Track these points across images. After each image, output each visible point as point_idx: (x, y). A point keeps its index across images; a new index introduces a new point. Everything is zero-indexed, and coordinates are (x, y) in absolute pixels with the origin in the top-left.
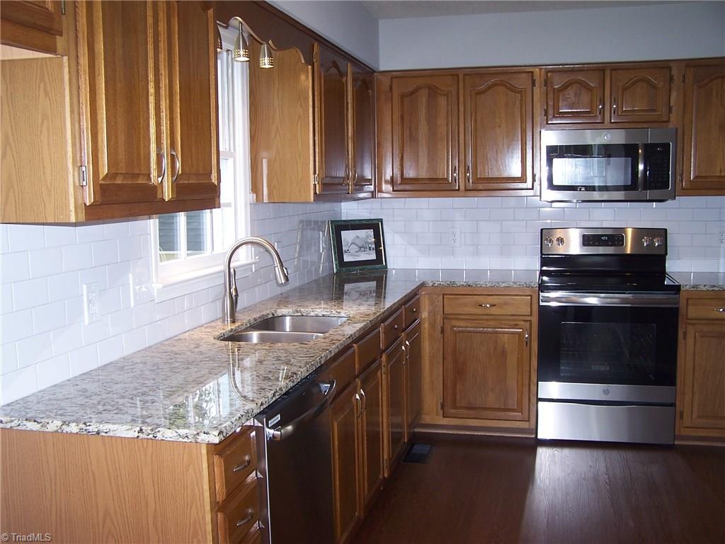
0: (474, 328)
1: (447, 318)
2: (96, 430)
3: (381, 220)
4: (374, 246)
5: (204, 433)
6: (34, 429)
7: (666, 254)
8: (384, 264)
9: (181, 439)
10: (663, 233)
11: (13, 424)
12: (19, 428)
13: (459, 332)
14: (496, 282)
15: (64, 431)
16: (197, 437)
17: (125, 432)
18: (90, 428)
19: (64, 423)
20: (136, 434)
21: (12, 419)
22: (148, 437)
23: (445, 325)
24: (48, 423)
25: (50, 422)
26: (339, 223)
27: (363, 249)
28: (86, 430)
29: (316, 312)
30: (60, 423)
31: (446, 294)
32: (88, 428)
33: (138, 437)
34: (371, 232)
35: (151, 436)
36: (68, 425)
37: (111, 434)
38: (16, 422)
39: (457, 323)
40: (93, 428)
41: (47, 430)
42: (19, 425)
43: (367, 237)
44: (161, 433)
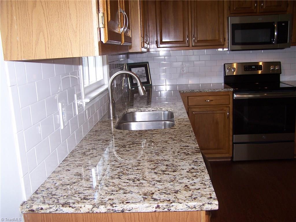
0: (203, 111)
1: (190, 108)
2: (121, 209)
3: (148, 63)
4: (146, 75)
5: (208, 204)
6: (69, 212)
7: (281, 73)
8: (151, 83)
9: (190, 210)
10: (279, 64)
11: (51, 210)
12: (57, 212)
13: (196, 114)
14: (213, 89)
15: (94, 212)
16: (203, 207)
17: (145, 209)
18: (116, 209)
19: (94, 206)
20: (154, 209)
21: (51, 206)
22: (164, 211)
23: (189, 111)
24: (81, 207)
25: (83, 206)
26: (130, 65)
27: (141, 77)
28: (112, 210)
29: (148, 109)
30: (91, 206)
31: (189, 96)
32: (114, 208)
33: (155, 211)
34: (144, 68)
35: (166, 210)
36: (98, 207)
37: (134, 211)
38: (54, 208)
39: (194, 110)
40: (119, 207)
41: (80, 212)
42: (57, 210)
43: (143, 70)
44: (174, 207)
